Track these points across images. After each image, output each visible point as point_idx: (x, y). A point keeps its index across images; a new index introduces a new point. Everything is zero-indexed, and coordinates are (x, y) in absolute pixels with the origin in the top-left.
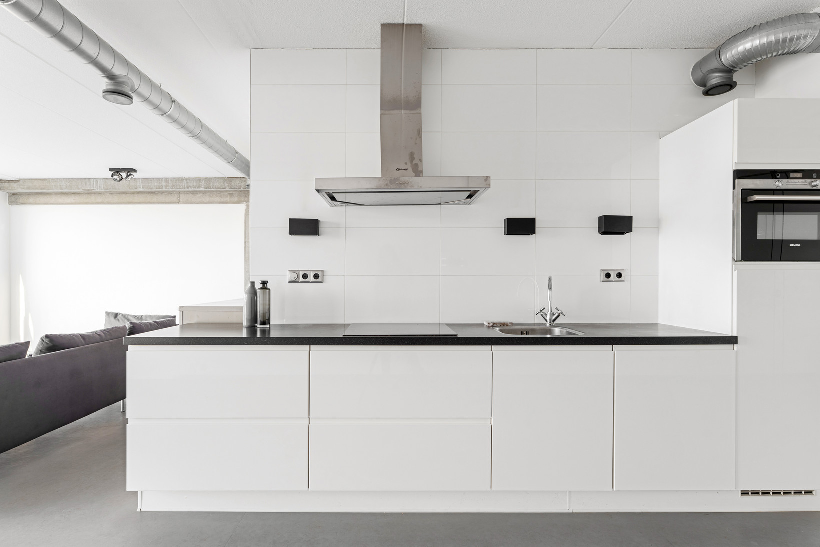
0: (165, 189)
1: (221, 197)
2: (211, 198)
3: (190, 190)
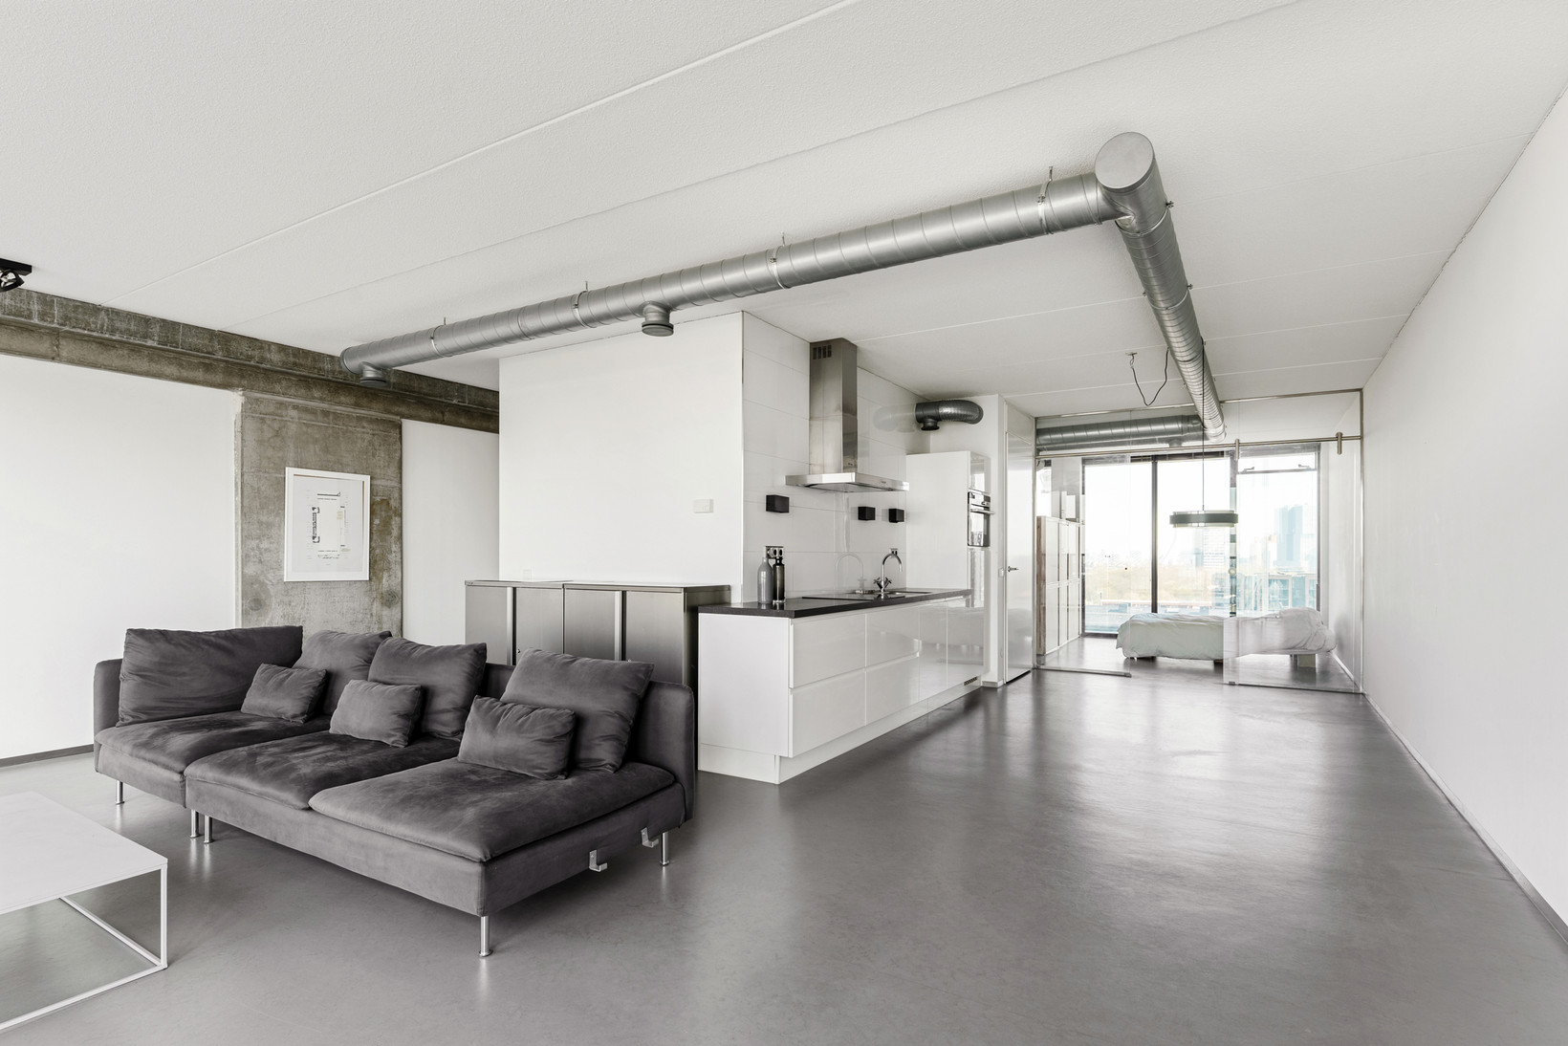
0: (36, 321)
1: (181, 365)
2: (154, 365)
3: (117, 337)
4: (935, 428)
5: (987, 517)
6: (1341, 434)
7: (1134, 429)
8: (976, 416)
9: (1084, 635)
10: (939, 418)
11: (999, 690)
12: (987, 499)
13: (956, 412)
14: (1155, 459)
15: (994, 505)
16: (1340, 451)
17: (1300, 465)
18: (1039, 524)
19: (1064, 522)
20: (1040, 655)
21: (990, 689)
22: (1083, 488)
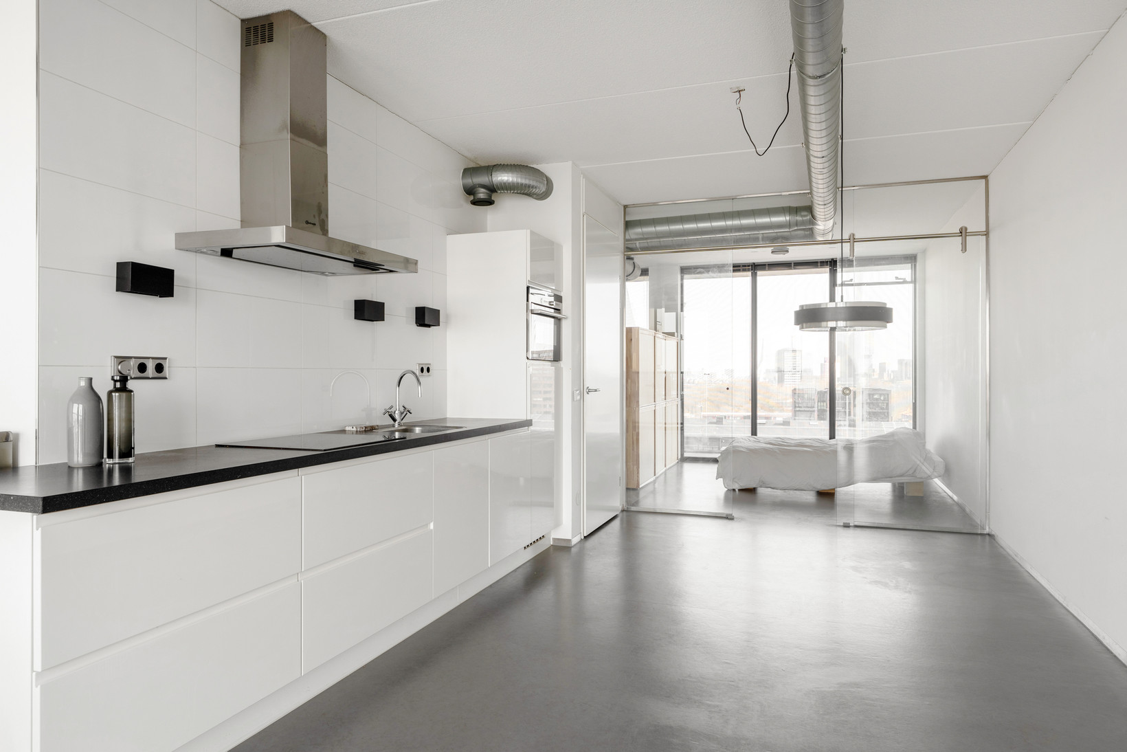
4: (489, 202)
5: (558, 321)
6: (966, 229)
7: (736, 222)
8: (543, 189)
9: (684, 460)
10: (492, 189)
11: (573, 549)
12: (558, 299)
13: (515, 180)
14: (755, 268)
15: (566, 307)
16: (964, 249)
17: (897, 278)
18: (630, 337)
19: (660, 335)
20: (632, 490)
21: (562, 548)
22: (682, 305)
